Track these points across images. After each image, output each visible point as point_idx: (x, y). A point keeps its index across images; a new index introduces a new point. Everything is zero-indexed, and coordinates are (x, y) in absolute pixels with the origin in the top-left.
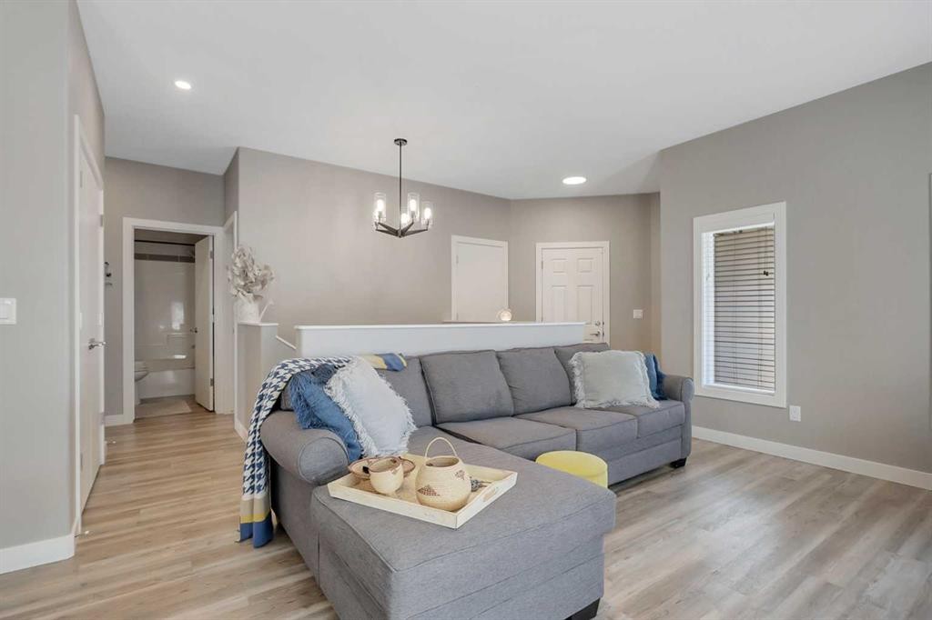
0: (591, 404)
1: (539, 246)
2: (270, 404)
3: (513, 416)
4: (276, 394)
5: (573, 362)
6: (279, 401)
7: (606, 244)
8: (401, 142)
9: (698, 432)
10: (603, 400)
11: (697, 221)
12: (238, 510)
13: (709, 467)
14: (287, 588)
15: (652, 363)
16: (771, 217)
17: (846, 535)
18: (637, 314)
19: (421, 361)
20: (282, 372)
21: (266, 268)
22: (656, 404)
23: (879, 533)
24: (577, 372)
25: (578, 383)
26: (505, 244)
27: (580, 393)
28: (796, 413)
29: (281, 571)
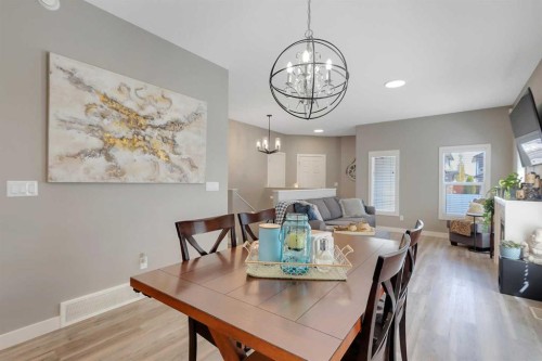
0: (348, 216)
1: (298, 155)
5: (340, 202)
7: (324, 156)
8: (269, 116)
11: (370, 153)
15: (363, 202)
16: (394, 154)
22: (368, 215)
24: (342, 205)
25: (343, 209)
26: (285, 154)
27: (344, 213)
28: (402, 218)
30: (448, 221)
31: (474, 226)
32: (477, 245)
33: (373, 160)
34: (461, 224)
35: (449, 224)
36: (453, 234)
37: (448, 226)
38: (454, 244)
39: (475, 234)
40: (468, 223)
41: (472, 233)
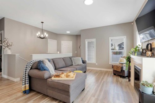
0: (75, 65)
1: (62, 41)
2: (30, 68)
3: (66, 67)
4: (31, 66)
5: (72, 59)
6: (31, 67)
7: (72, 42)
8: (42, 23)
9: (87, 68)
10: (77, 64)
11: (86, 40)
12: (22, 88)
13: (88, 72)
14: (39, 98)
15: (82, 59)
16: (94, 40)
17: (104, 76)
18: (76, 52)
19: (53, 59)
20: (31, 63)
21: (12, 43)
22: (83, 64)
23: (106, 76)
24: (73, 60)
25: (73, 62)
26: (56, 41)
27: (73, 63)
28: (97, 64)
29: (36, 96)
30: (113, 66)
31: (122, 68)
32: (123, 75)
33: (87, 43)
34: (117, 67)
35: (113, 67)
36: (114, 71)
37: (113, 68)
38: (115, 74)
39: (122, 71)
40: (120, 66)
41: (121, 70)
